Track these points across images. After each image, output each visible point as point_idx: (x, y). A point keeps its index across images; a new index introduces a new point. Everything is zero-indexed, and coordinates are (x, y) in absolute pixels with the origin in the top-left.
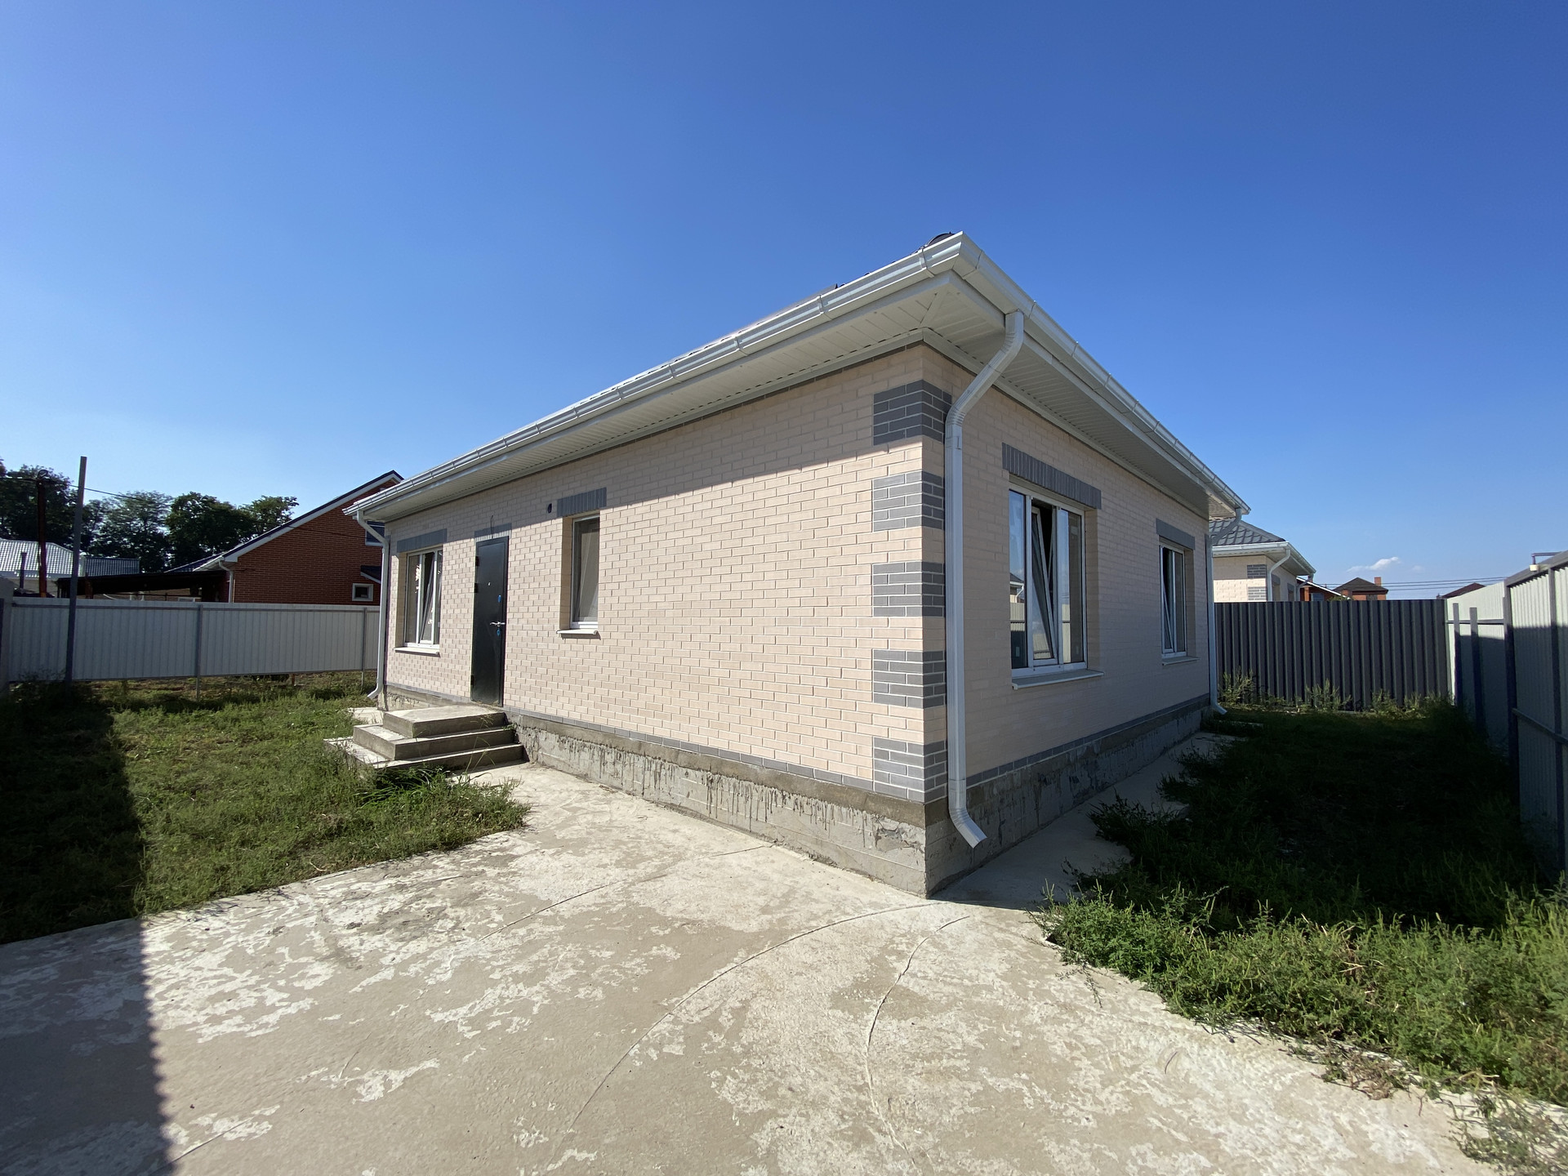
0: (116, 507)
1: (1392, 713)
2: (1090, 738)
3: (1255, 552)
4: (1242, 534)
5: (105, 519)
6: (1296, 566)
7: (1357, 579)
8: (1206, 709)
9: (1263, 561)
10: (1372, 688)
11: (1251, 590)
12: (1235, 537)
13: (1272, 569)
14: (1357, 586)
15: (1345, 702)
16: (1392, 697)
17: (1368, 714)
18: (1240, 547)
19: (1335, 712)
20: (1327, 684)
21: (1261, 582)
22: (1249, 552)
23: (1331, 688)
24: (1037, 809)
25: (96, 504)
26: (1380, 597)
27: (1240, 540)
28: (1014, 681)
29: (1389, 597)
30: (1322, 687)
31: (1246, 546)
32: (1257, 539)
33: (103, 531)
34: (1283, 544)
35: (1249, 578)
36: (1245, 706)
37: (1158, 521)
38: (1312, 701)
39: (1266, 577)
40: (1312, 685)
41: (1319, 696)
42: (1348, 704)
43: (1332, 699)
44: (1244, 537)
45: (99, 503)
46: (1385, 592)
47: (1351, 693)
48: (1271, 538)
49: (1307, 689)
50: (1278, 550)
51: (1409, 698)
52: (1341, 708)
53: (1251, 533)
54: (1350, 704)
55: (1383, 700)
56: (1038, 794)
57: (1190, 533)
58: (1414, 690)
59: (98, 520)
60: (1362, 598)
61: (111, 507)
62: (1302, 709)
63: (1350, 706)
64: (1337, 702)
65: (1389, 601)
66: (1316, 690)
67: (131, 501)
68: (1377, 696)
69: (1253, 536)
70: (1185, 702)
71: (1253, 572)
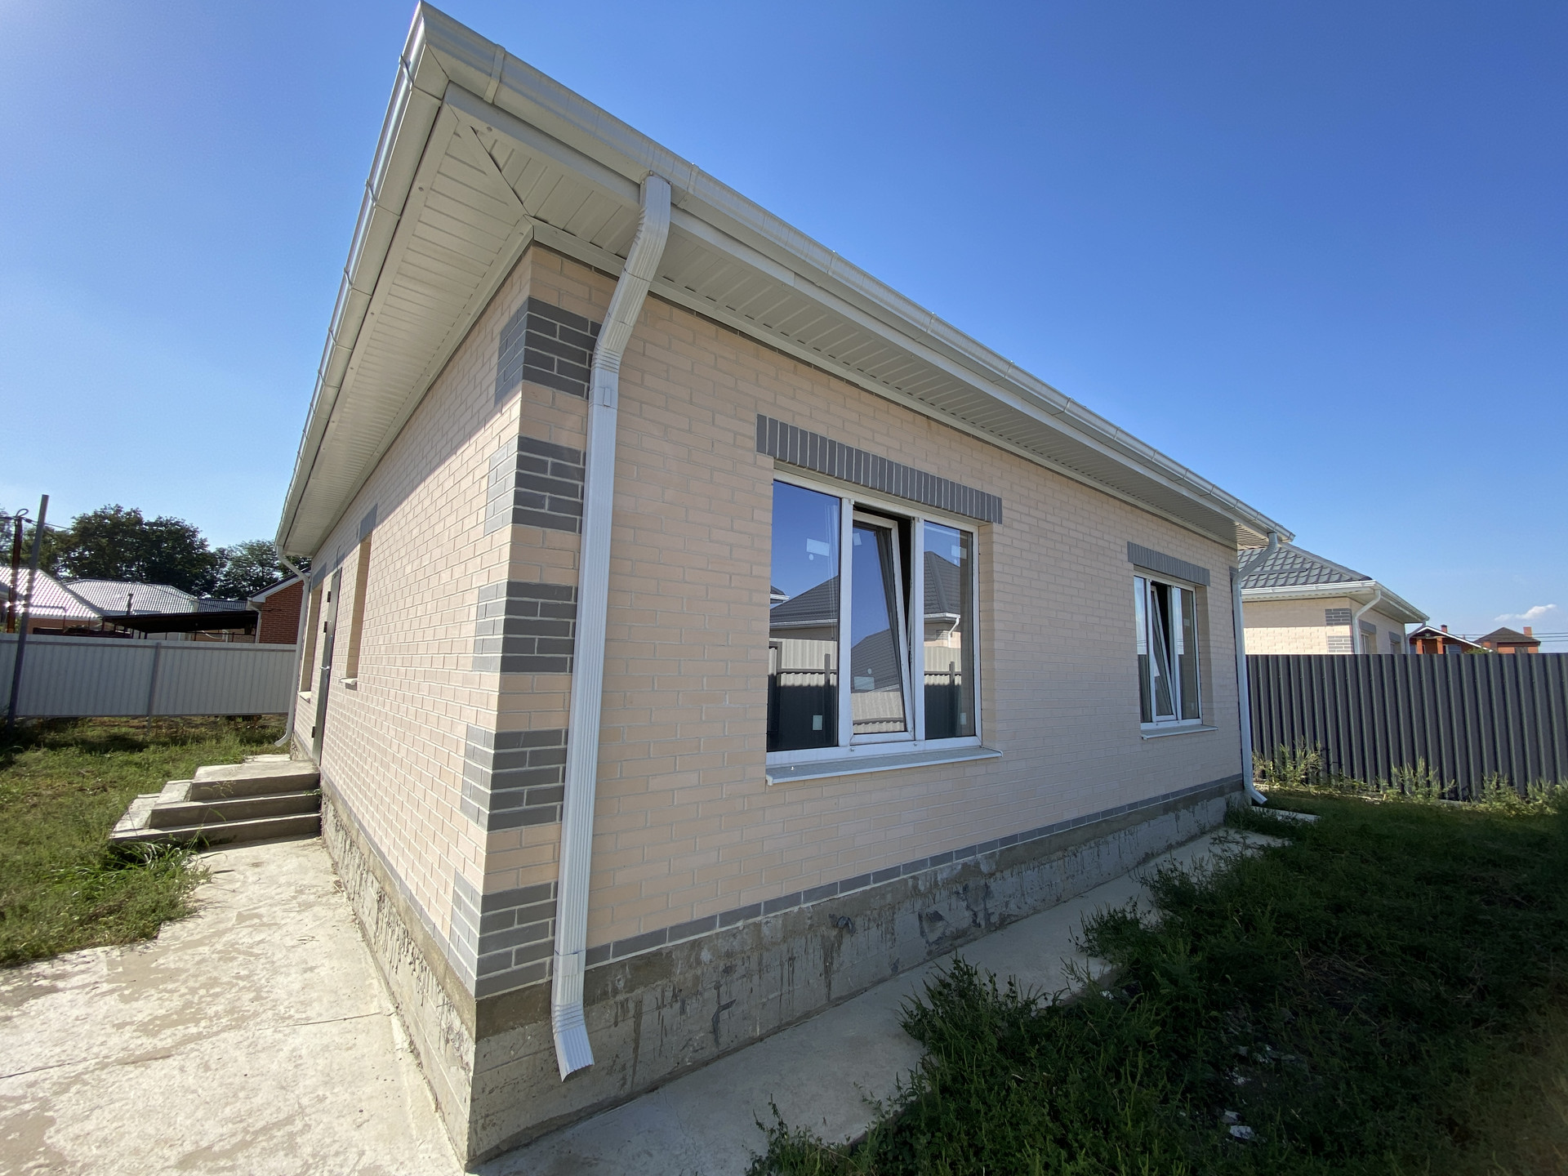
0: (239, 554)
1: (1511, 807)
2: (970, 851)
3: (1334, 593)
4: (1317, 572)
5: (229, 564)
6: (1396, 612)
7: (1503, 629)
8: (1236, 795)
9: (1345, 604)
10: (1482, 770)
11: (1331, 640)
12: (1308, 576)
13: (1358, 614)
14: (1503, 637)
15: (1446, 789)
16: (1511, 783)
17: (1482, 806)
18: (1314, 587)
19: (1433, 801)
20: (1421, 764)
21: (1344, 630)
22: (1327, 594)
23: (1427, 770)
24: (827, 971)
25: (222, 551)
26: (1531, 650)
27: (1314, 579)
28: (770, 771)
29: (1542, 649)
30: (1415, 768)
31: (1322, 586)
32: (1336, 577)
33: (225, 576)
34: (1368, 583)
35: (1328, 625)
36: (1312, 789)
37: (1131, 546)
38: (1403, 786)
39: (1351, 624)
40: (1401, 764)
41: (1410, 780)
42: (1451, 791)
43: (1429, 784)
44: (1319, 575)
45: (224, 550)
46: (1536, 643)
47: (1455, 777)
48: (1353, 576)
49: (1394, 770)
50: (1364, 591)
51: (1534, 785)
52: (1442, 796)
53: (1327, 571)
54: (1455, 791)
55: (1498, 787)
56: (830, 952)
57: (1201, 564)
58: (1540, 774)
59: (223, 565)
60: (1510, 650)
61: (234, 554)
62: (1389, 795)
63: (1454, 794)
64: (1436, 788)
65: (1544, 656)
66: (1407, 772)
67: (251, 549)
68: (1491, 781)
69: (1330, 574)
70: (1191, 789)
71: (1334, 618)
